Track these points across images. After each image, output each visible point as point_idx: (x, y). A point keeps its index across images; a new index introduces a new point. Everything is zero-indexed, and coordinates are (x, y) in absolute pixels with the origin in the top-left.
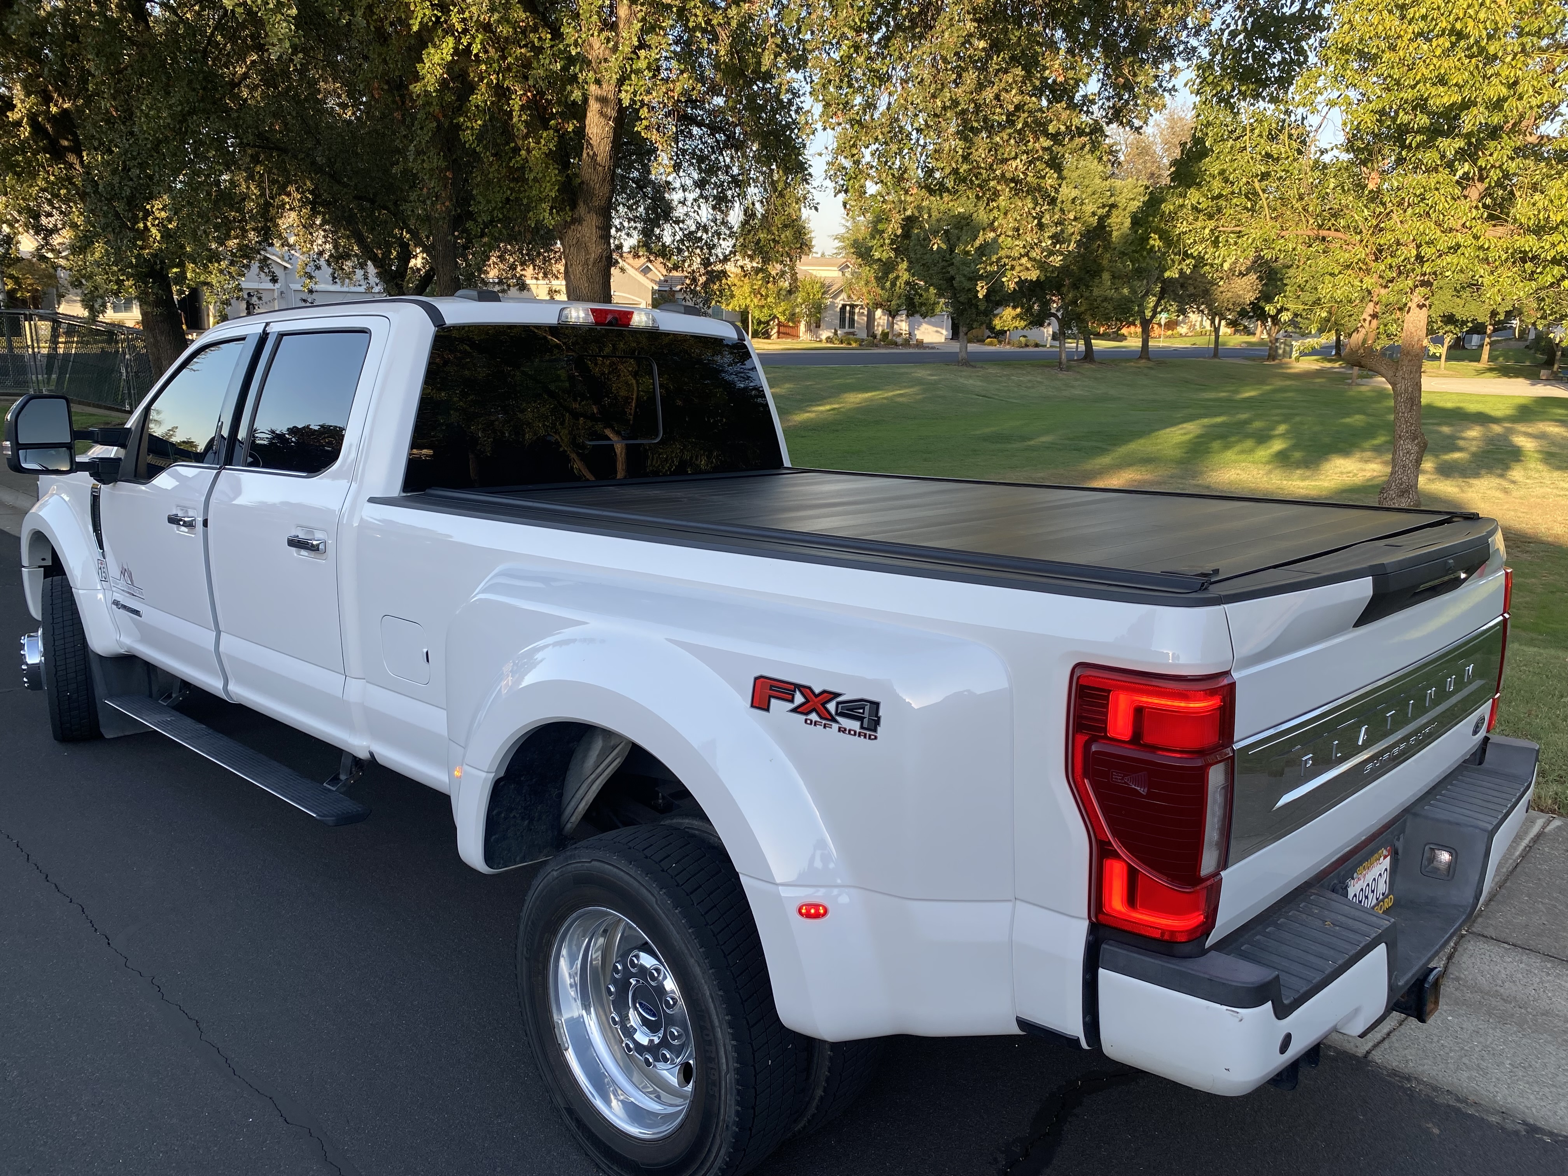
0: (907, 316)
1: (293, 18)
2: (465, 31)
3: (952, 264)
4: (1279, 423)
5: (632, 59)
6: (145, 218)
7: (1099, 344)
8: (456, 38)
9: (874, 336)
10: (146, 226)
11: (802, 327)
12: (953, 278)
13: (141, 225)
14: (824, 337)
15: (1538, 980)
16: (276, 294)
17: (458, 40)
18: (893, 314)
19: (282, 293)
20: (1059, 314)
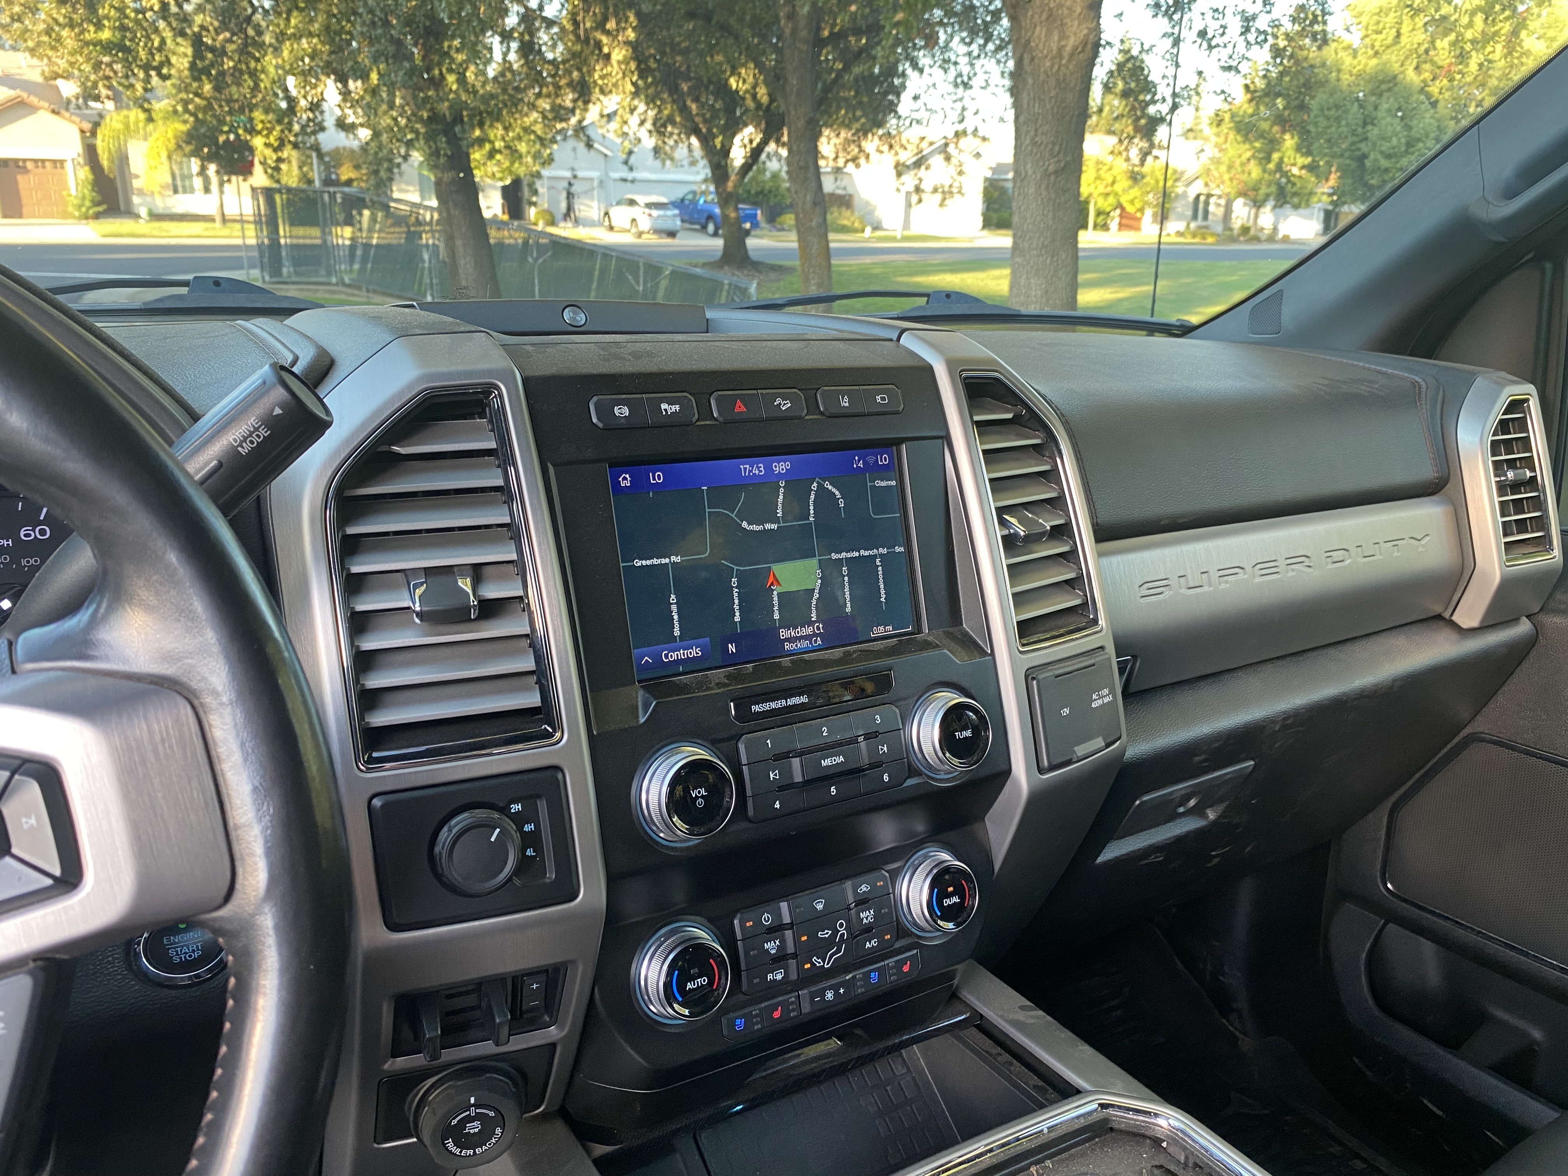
0: (1275, 207)
3: (1366, 139)
6: (440, 64)
9: (1232, 231)
10: (441, 73)
11: (1147, 218)
13: (437, 72)
14: (1173, 230)
16: (596, 183)
18: (1258, 204)
19: (601, 182)
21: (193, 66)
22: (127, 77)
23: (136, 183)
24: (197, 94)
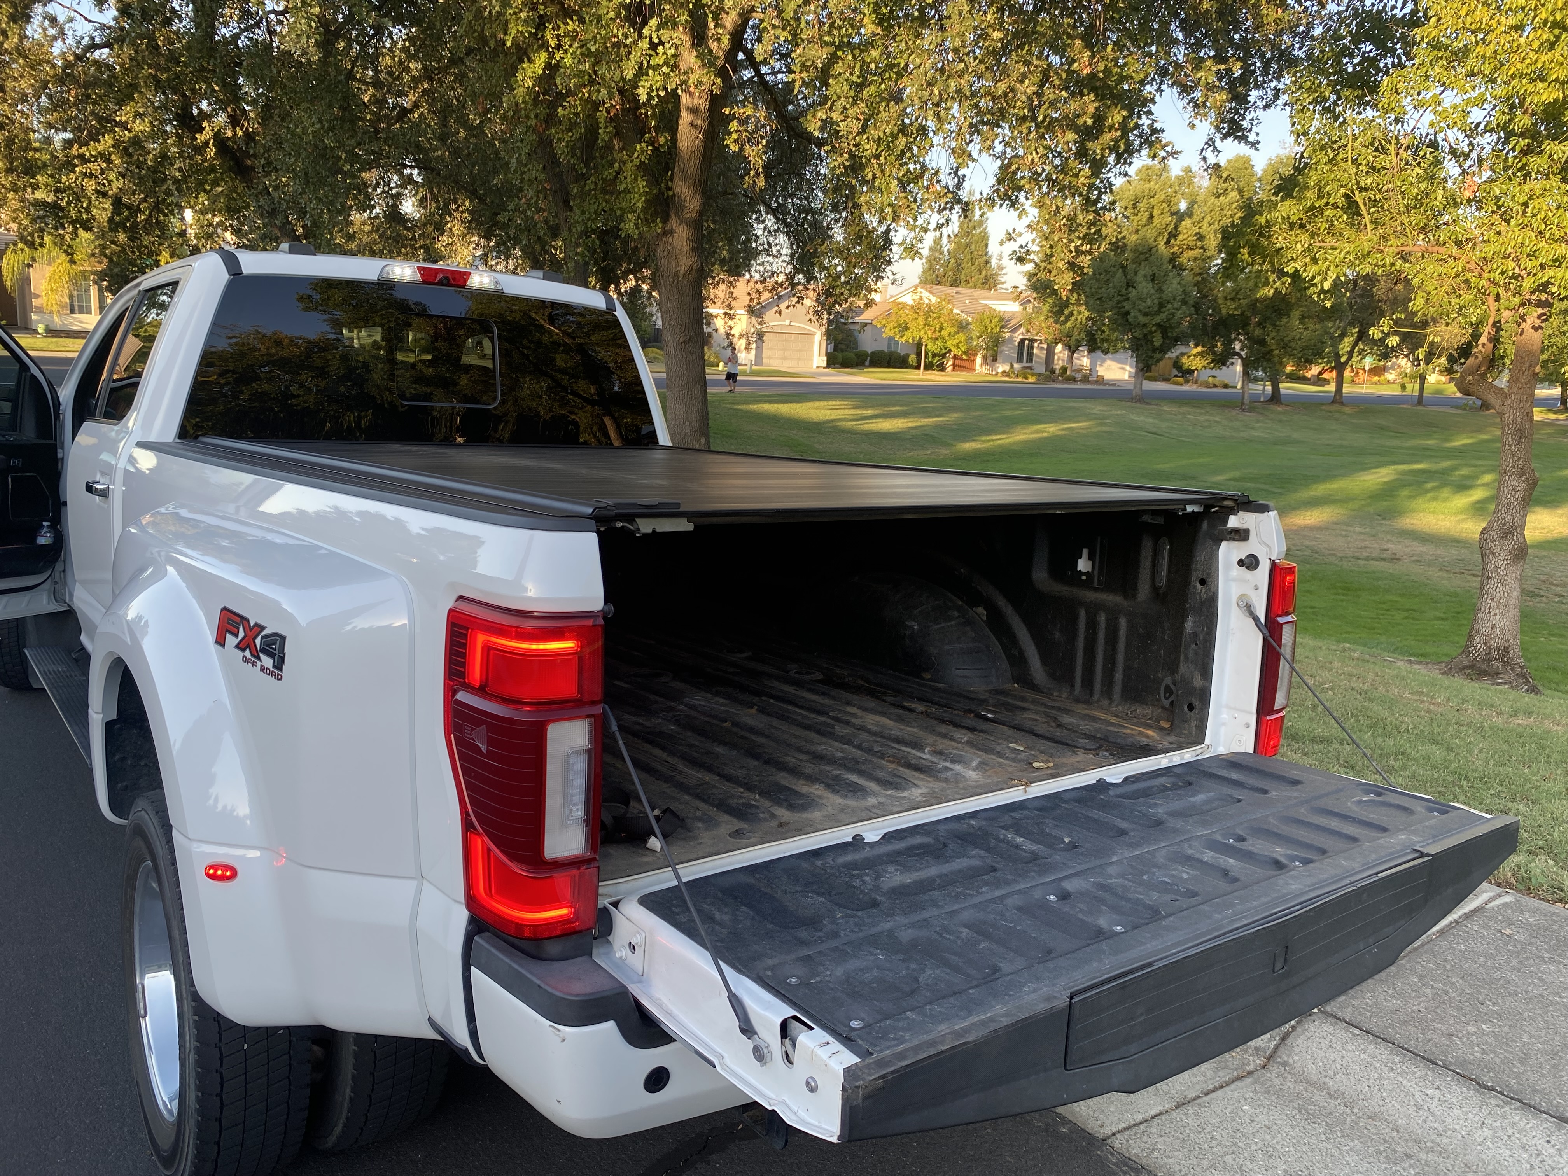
0: (1090, 352)
1: (317, 17)
2: (559, 47)
3: (1128, 299)
4: (1484, 473)
5: (650, 56)
7: (1285, 387)
8: (549, 53)
9: (1053, 371)
11: (979, 360)
12: (1128, 313)
14: (1000, 370)
15: (1376, 1075)
17: (551, 56)
18: (1073, 349)
20: (1243, 353)
21: (111, 220)
22: (56, 228)
23: (35, 302)
24: (113, 242)
